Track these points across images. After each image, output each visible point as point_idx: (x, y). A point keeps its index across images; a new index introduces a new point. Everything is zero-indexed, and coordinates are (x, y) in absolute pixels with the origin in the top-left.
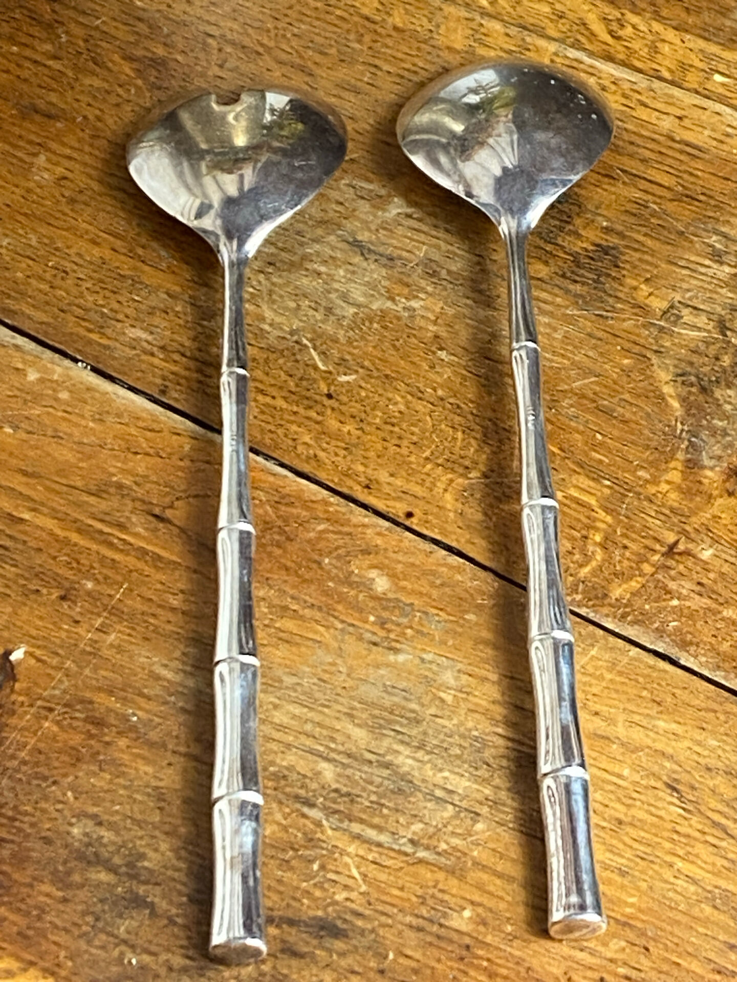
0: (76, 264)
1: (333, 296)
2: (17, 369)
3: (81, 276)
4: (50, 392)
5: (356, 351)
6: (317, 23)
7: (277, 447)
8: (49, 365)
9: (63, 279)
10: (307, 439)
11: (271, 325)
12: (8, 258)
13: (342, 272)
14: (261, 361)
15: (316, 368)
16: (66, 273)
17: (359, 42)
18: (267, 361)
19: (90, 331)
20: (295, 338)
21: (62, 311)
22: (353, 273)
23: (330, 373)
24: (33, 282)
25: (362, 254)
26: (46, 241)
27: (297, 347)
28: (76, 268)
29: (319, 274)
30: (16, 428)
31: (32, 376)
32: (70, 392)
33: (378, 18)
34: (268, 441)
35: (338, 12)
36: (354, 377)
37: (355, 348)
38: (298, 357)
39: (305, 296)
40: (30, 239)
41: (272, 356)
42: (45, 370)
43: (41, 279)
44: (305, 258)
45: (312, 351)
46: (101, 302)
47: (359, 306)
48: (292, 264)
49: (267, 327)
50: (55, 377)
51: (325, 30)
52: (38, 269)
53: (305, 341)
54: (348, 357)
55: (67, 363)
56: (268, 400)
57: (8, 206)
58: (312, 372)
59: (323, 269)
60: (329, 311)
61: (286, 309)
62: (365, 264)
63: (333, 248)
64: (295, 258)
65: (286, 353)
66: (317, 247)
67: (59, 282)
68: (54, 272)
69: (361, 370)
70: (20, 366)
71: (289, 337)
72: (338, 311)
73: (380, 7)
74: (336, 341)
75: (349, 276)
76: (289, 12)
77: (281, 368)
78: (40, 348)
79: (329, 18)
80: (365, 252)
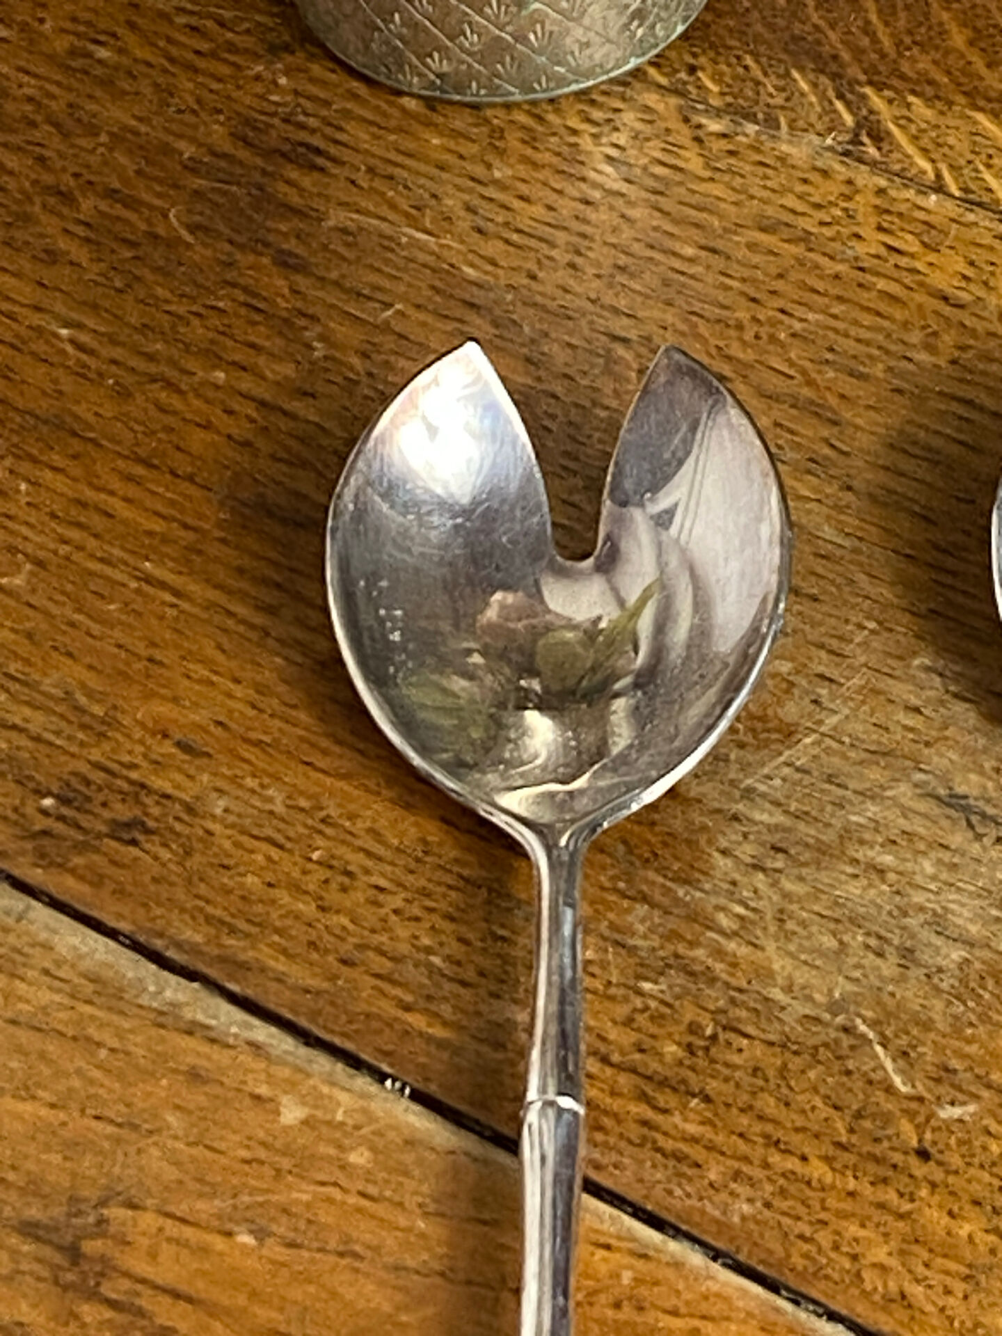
0: (368, 854)
1: (912, 922)
2: (257, 1098)
3: (383, 883)
4: (332, 1151)
5: (973, 1049)
6: (837, 309)
7: (818, 1274)
8: (325, 1090)
9: (344, 889)
10: (880, 1254)
11: (788, 989)
12: (227, 844)
13: (929, 868)
14: (771, 1073)
15: (890, 1089)
16: (349, 874)
17: (930, 348)
18: (783, 1071)
19: (407, 1008)
20: (840, 1019)
21: (344, 962)
22: (954, 867)
23: (921, 1099)
24: (284, 897)
25: (970, 825)
26: (303, 803)
27: (846, 1041)
28: (369, 863)
29: (881, 872)
30: (261, 1234)
31: (291, 1113)
32: (373, 1149)
33: (965, 297)
34: (798, 1261)
35: (881, 284)
36: (972, 1108)
37: (969, 1041)
38: (851, 1064)
39: (855, 921)
40: (270, 800)
41: (795, 1063)
42: (315, 1099)
43: (297, 889)
44: (847, 834)
45: (879, 1049)
46: (426, 941)
47: (970, 944)
48: (822, 849)
49: (777, 994)
50: (339, 1116)
51: (856, 323)
52: (289, 866)
53: (863, 1028)
54: (955, 1063)
55: (363, 1082)
56: (792, 1164)
57: (220, 723)
58: (880, 1096)
59: (888, 859)
60: (908, 955)
61: (820, 952)
62: (976, 848)
63: (906, 812)
64: (829, 837)
65: (823, 1054)
66: (872, 809)
67: (333, 896)
68: (323, 874)
69: (986, 1094)
70: (263, 1090)
71: (827, 1017)
72: (925, 957)
73: (970, 272)
74: (927, 1026)
75: (944, 876)
76: (779, 285)
77: (815, 1090)
78: (303, 1051)
79: (864, 297)
80: (975, 819)
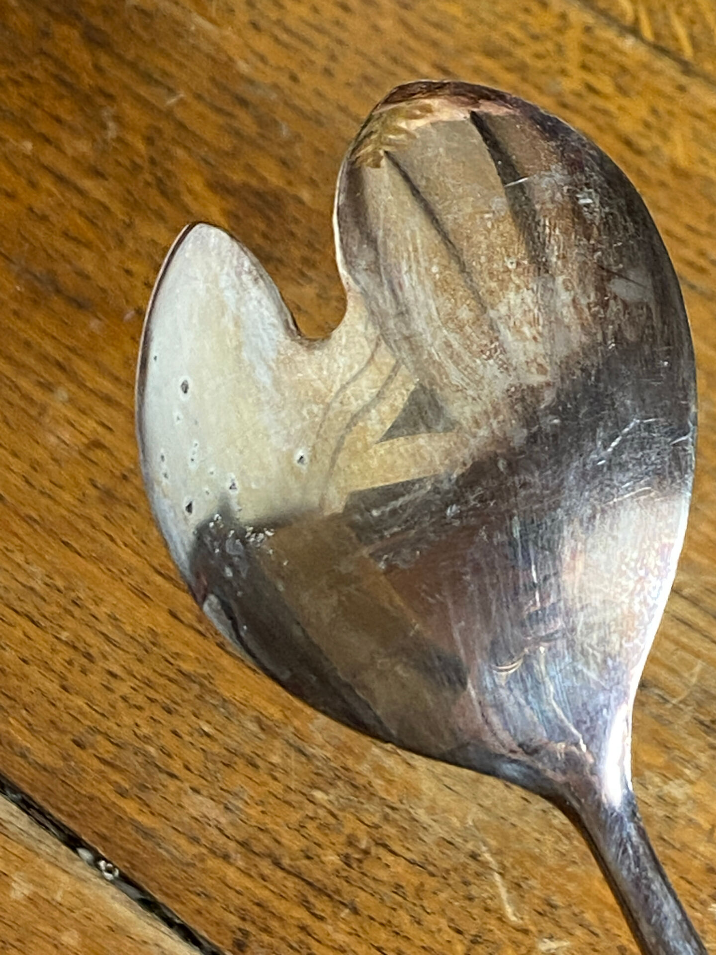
0: (107, 638)
3: (116, 669)
4: (50, 931)
5: (573, 887)
8: (50, 870)
9: (84, 671)
11: (431, 811)
14: (410, 891)
15: (502, 918)
16: (88, 656)
18: (420, 890)
19: (124, 794)
20: (470, 846)
21: (79, 744)
23: (526, 931)
24: (32, 671)
26: (59, 582)
27: (473, 865)
28: (107, 648)
31: (20, 890)
32: (83, 933)
33: (644, 144)
36: (565, 944)
37: (570, 879)
38: (474, 891)
40: (32, 576)
41: (431, 883)
42: (38, 879)
43: (46, 667)
45: (497, 877)
46: (145, 730)
49: (422, 815)
50: (59, 897)
52: (41, 641)
53: (487, 857)
54: (557, 899)
58: (494, 924)
65: (454, 878)
67: (74, 678)
68: (68, 653)
69: (578, 931)
71: (458, 841)
73: (651, 119)
74: (539, 860)
77: (443, 912)
78: (35, 831)
